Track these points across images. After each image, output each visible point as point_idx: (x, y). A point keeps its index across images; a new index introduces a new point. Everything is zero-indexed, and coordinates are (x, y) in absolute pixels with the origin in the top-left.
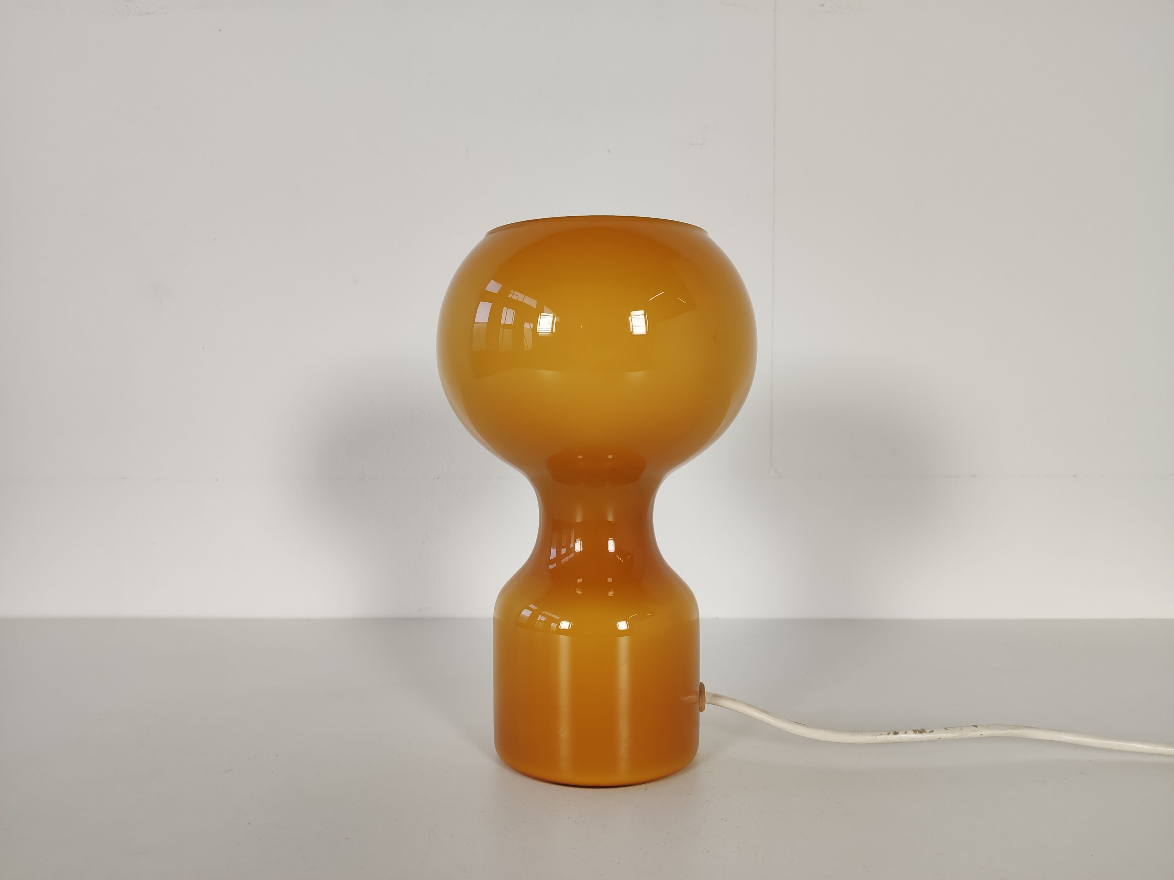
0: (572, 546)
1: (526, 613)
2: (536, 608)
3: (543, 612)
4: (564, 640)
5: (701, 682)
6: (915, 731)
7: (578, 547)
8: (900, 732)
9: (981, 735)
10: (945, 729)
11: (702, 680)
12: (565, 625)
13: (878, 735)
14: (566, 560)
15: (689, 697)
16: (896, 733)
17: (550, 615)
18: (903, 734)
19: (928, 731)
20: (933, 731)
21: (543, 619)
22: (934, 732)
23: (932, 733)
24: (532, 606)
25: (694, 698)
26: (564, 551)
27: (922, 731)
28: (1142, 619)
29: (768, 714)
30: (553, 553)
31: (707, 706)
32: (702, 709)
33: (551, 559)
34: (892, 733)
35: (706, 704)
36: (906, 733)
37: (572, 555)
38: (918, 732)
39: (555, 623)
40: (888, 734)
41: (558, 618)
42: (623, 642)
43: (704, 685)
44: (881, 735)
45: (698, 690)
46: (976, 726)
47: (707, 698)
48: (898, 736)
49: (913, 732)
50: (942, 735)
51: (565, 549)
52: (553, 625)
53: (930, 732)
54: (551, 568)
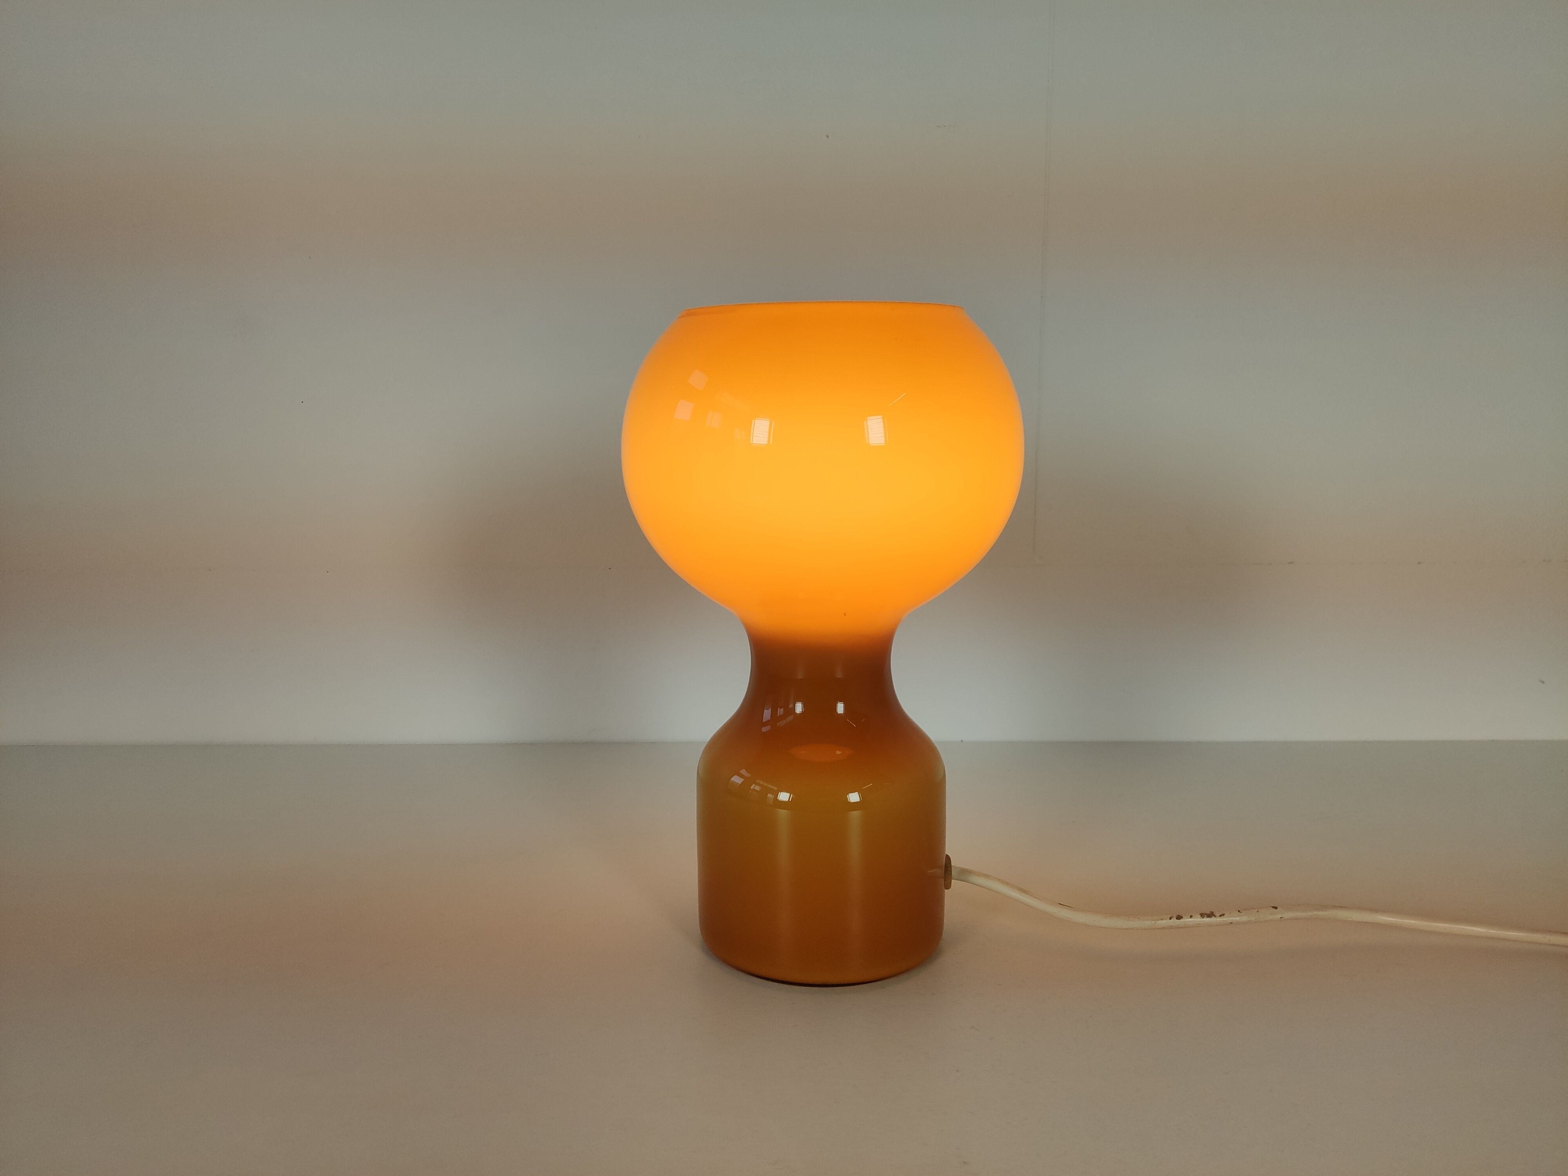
0: (791, 706)
1: (737, 780)
2: (747, 775)
3: (757, 781)
4: (783, 813)
5: (947, 855)
6: (1202, 915)
7: (799, 708)
8: (1185, 915)
9: (1281, 918)
10: (1239, 911)
11: (948, 852)
12: (784, 796)
13: (1158, 920)
14: (783, 723)
15: (934, 870)
16: (1179, 917)
17: (766, 785)
18: (1188, 918)
19: (1217, 914)
20: (1223, 915)
21: (758, 788)
22: (1225, 916)
23: (1222, 916)
24: (743, 772)
25: (940, 872)
26: (781, 711)
27: (1211, 915)
28: (1493, 741)
29: (1027, 894)
30: (767, 714)
31: (953, 882)
32: (948, 887)
33: (764, 721)
34: (1176, 917)
35: (952, 880)
36: (1191, 917)
37: (791, 718)
38: (1206, 916)
39: (773, 794)
40: (1170, 918)
41: (775, 788)
42: (855, 815)
43: (950, 859)
44: (1162, 919)
45: (944, 863)
46: (1276, 908)
47: (954, 873)
48: (1181, 920)
49: (1200, 916)
50: (1234, 919)
51: (782, 709)
52: (770, 796)
53: (1220, 916)
54: (765, 731)
